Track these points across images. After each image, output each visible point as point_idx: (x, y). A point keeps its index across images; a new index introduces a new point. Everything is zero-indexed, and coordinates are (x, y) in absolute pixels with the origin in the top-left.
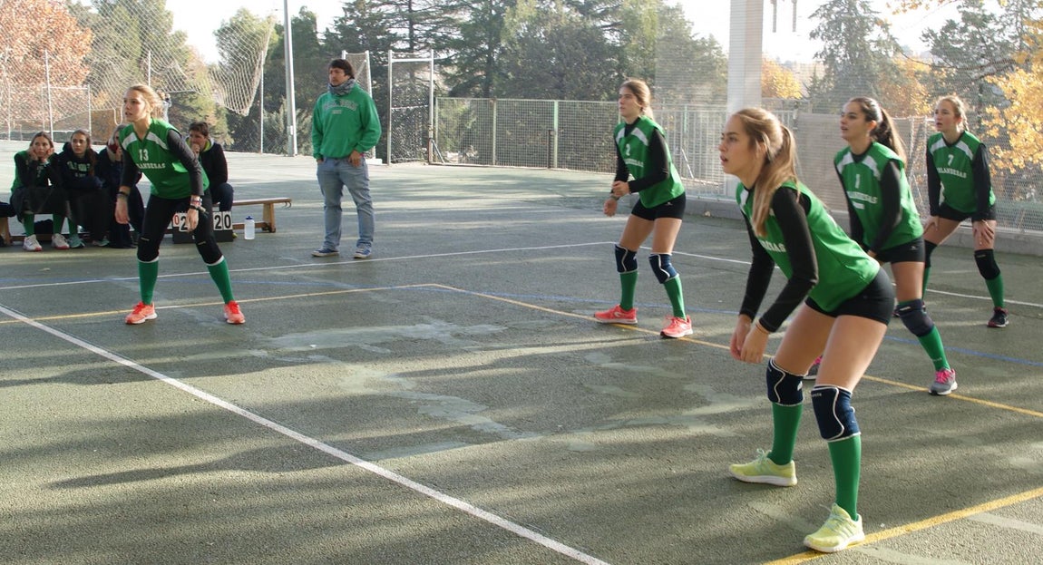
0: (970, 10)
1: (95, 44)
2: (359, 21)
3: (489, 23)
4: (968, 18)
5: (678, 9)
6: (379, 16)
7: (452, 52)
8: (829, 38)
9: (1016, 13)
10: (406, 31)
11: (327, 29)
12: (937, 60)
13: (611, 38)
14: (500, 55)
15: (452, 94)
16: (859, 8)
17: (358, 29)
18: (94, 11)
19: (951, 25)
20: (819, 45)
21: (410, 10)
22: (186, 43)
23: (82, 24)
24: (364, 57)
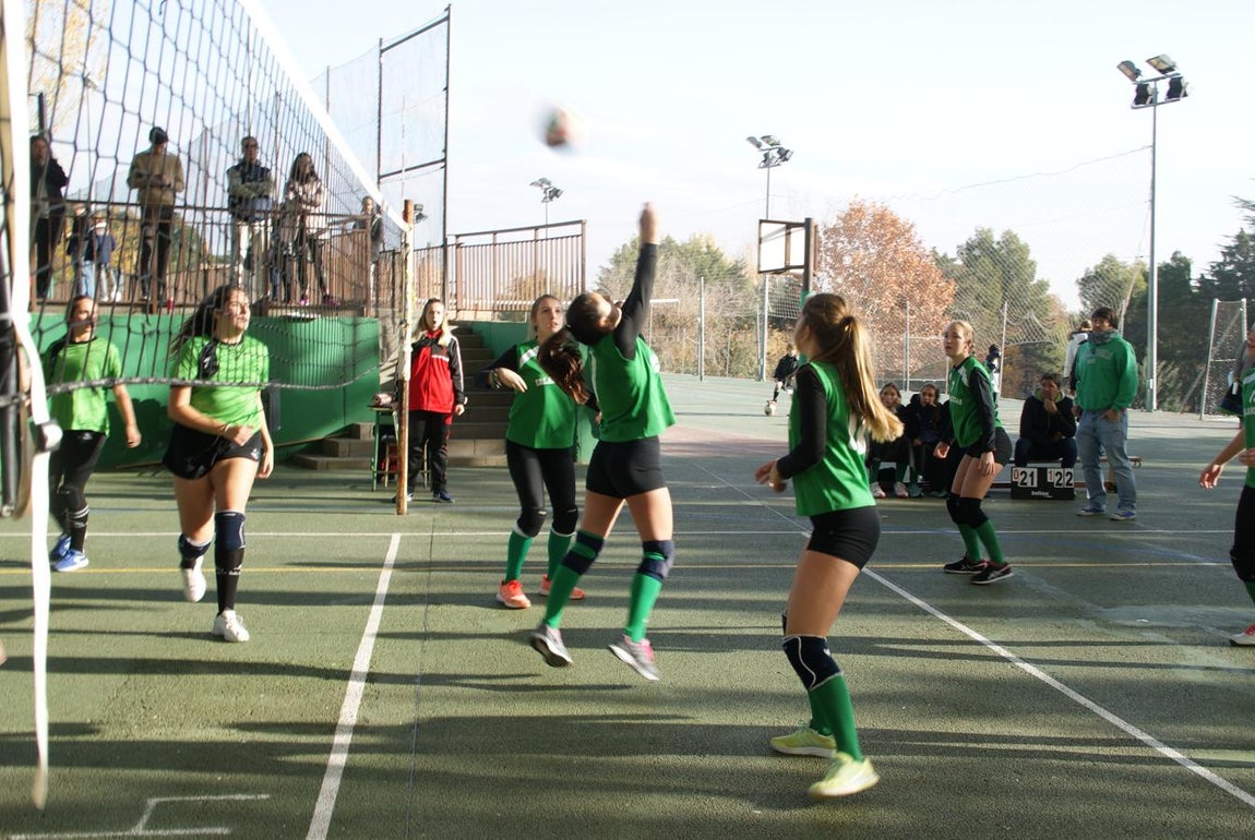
1: (956, 296)
2: (1240, 267)
11: (1202, 276)
17: (1239, 274)
18: (959, 262)
22: (1048, 292)
23: (946, 276)
24: (1240, 305)
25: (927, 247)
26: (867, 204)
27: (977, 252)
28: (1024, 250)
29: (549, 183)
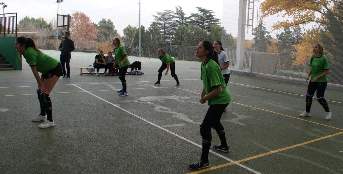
0: (287, 30)
1: (99, 33)
2: (153, 28)
3: (182, 29)
4: (286, 32)
5: (223, 27)
6: (158, 27)
7: (173, 36)
8: (256, 35)
9: (297, 31)
10: (163, 31)
11: (147, 30)
12: (279, 41)
13: (208, 33)
14: (184, 36)
15: (173, 44)
16: (263, 29)
17: (153, 30)
18: (99, 25)
19: (283, 33)
20: (254, 36)
21: (165, 26)
22: (117, 32)
23: (96, 28)
25: (92, 22)
26: (79, 12)
27: (102, 23)
28: (112, 23)
29: (4, 4)
